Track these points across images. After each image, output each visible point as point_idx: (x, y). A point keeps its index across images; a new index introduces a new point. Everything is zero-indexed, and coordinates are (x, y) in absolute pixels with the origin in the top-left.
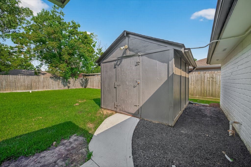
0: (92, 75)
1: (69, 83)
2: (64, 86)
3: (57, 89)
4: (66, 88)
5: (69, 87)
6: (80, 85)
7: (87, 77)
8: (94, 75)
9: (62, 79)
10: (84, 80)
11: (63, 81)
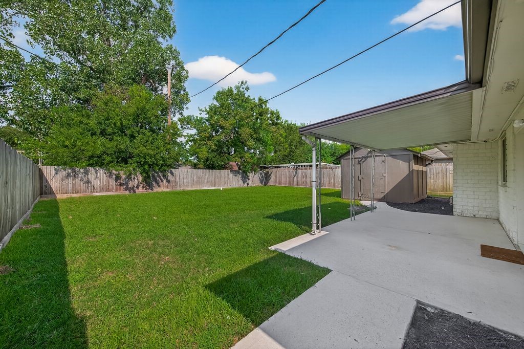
0: (276, 167)
1: (249, 179)
2: (244, 183)
3: (237, 186)
4: (246, 184)
5: (248, 184)
6: (259, 182)
7: (267, 170)
8: (278, 167)
9: (242, 174)
10: (263, 174)
11: (243, 177)
